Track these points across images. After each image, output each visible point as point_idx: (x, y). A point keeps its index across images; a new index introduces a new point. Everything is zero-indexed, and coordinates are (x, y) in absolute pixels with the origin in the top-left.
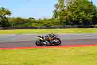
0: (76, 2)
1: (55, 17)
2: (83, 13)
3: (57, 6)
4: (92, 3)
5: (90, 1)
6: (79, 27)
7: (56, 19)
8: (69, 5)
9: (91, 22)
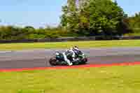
0: (92, 3)
1: (64, 25)
2: (104, 19)
3: (65, 9)
4: (116, 4)
5: (114, 1)
6: (97, 39)
7: (65, 27)
8: (82, 8)
9: (115, 31)
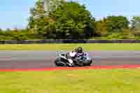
1: (31, 27)
3: (33, 11)
7: (32, 29)
8: (50, 10)
9: (82, 34)
